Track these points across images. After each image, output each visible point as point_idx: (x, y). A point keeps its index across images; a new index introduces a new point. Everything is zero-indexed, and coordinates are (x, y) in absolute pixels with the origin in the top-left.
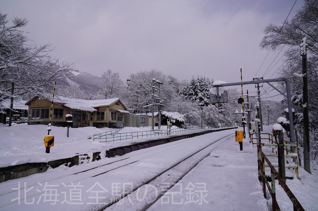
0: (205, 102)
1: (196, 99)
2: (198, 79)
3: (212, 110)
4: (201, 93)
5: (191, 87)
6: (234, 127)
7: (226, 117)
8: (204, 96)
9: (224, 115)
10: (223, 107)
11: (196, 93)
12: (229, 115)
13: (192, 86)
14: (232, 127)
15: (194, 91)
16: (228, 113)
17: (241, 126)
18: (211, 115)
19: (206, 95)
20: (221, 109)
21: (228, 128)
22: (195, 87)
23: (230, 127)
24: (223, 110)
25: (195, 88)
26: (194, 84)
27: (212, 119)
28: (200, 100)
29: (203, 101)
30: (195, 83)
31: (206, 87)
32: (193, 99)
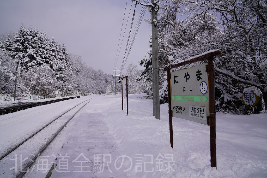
0: (37, 62)
1: (24, 57)
2: (31, 32)
3: (45, 72)
4: (32, 50)
5: (18, 39)
6: (75, 96)
7: (66, 84)
8: (36, 54)
9: (64, 82)
10: (64, 72)
11: (25, 48)
12: (70, 82)
13: (20, 39)
14: (73, 96)
15: (23, 46)
16: (70, 80)
17: (83, 95)
18: (42, 79)
19: (40, 53)
20: (61, 74)
21: (68, 97)
22: (24, 40)
23: (71, 97)
24: (63, 76)
25: (25, 42)
26: (23, 36)
27: (43, 86)
28: (30, 58)
29: (34, 61)
30: (25, 35)
31: (41, 43)
32: (20, 57)
